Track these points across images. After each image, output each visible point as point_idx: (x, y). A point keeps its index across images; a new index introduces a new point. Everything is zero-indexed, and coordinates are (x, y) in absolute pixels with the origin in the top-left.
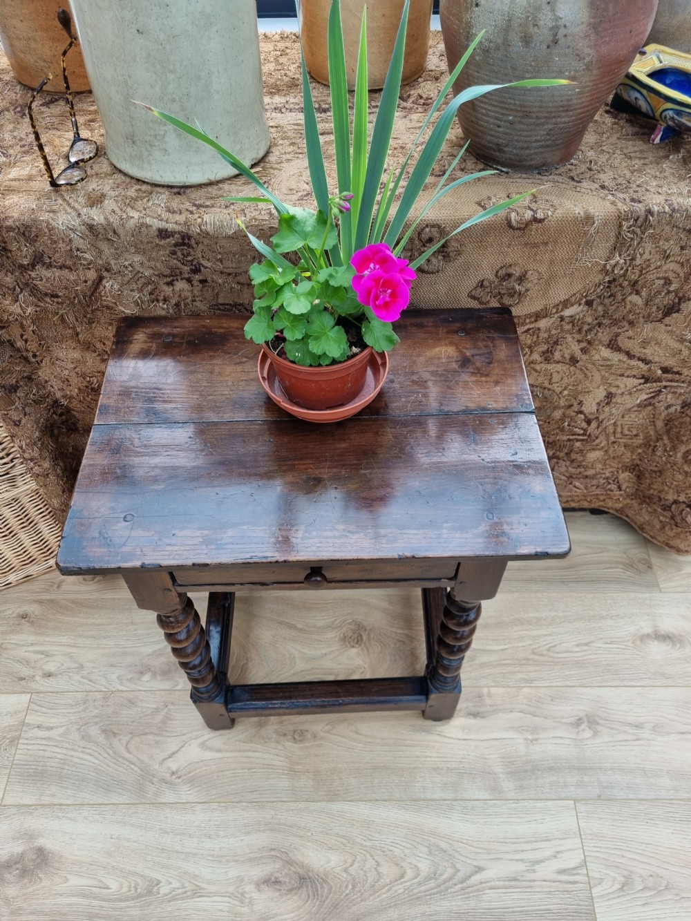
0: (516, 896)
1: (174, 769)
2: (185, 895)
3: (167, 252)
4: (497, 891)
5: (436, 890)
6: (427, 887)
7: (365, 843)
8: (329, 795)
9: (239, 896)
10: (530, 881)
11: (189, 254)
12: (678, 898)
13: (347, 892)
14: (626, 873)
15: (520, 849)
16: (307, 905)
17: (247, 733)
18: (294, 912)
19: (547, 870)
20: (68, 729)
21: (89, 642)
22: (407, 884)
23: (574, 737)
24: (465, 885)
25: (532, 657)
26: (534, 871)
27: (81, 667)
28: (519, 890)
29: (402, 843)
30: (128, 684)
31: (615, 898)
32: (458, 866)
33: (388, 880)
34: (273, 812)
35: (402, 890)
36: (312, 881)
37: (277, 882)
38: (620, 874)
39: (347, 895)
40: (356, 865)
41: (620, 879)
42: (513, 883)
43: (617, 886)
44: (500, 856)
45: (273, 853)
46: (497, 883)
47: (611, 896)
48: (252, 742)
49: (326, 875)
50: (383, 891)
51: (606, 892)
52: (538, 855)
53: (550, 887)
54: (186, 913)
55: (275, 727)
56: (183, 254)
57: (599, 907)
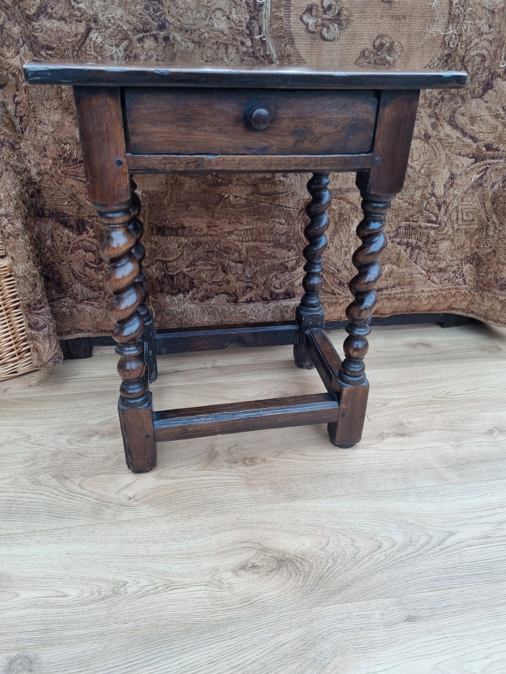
0: (494, 549)
1: (131, 496)
2: (156, 590)
3: (143, 7)
4: (475, 547)
5: (416, 553)
6: (407, 552)
7: (334, 528)
8: (289, 497)
9: (216, 582)
10: (501, 537)
11: (159, 9)
13: (329, 565)
15: (482, 515)
16: (290, 580)
17: (199, 465)
18: (278, 589)
20: (16, 479)
21: (36, 421)
22: (386, 552)
23: (491, 440)
24: (442, 546)
25: (434, 399)
26: (502, 529)
27: (29, 437)
28: (495, 544)
29: (370, 523)
30: (77, 444)
32: (431, 533)
33: (367, 552)
34: (238, 515)
35: (383, 557)
36: (290, 561)
37: (254, 567)
39: (329, 568)
40: (331, 544)
42: (487, 540)
44: (466, 522)
45: (245, 545)
46: (472, 541)
48: (205, 470)
49: (303, 555)
50: (365, 560)
52: (499, 518)
54: (160, 605)
55: (225, 458)
56: (154, 10)
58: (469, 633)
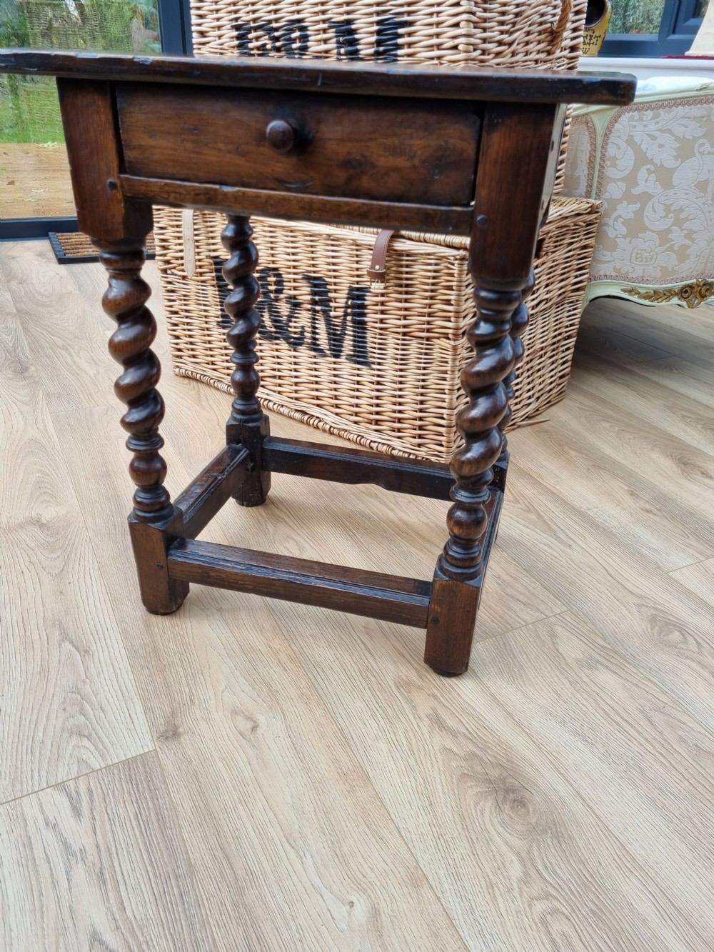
0: (127, 868)
4: (125, 898)
10: (99, 853)
12: (88, 681)
14: (65, 735)
15: (49, 881)
19: (78, 833)
26: (83, 850)
28: (116, 864)
31: (102, 743)
38: (68, 742)
41: (74, 740)
42: (107, 877)
43: (85, 742)
44: (66, 910)
46: (112, 901)
47: (100, 746)
51: (96, 753)
52: (56, 852)
53: (103, 821)
57: (117, 756)
58: (289, 917)
